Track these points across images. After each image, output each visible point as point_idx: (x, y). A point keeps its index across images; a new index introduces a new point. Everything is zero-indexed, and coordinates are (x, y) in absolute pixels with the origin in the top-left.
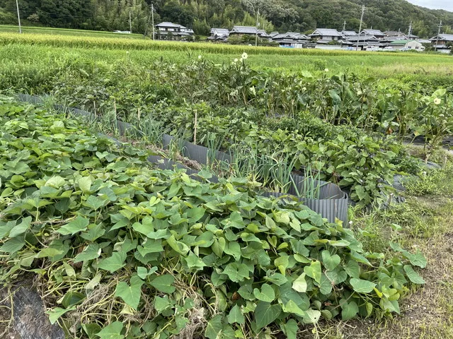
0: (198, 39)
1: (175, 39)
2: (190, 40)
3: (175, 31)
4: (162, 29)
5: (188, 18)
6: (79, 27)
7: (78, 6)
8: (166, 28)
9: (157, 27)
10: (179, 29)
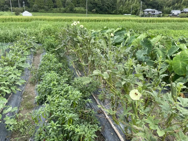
0: (163, 16)
1: (151, 17)
2: (159, 16)
3: (152, 13)
4: (146, 12)
5: (161, 6)
6: (110, 14)
7: (111, 5)
8: (148, 11)
9: (144, 11)
10: (154, 11)
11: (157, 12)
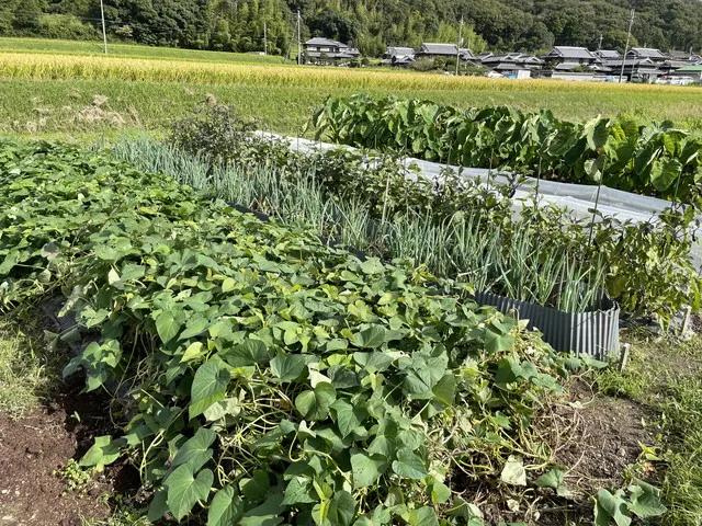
0: (365, 64)
1: (330, 65)
2: (353, 65)
3: (331, 51)
4: (311, 49)
5: (352, 32)
6: (191, 46)
8: (319, 47)
9: (305, 46)
10: (337, 49)
11: (344, 51)
